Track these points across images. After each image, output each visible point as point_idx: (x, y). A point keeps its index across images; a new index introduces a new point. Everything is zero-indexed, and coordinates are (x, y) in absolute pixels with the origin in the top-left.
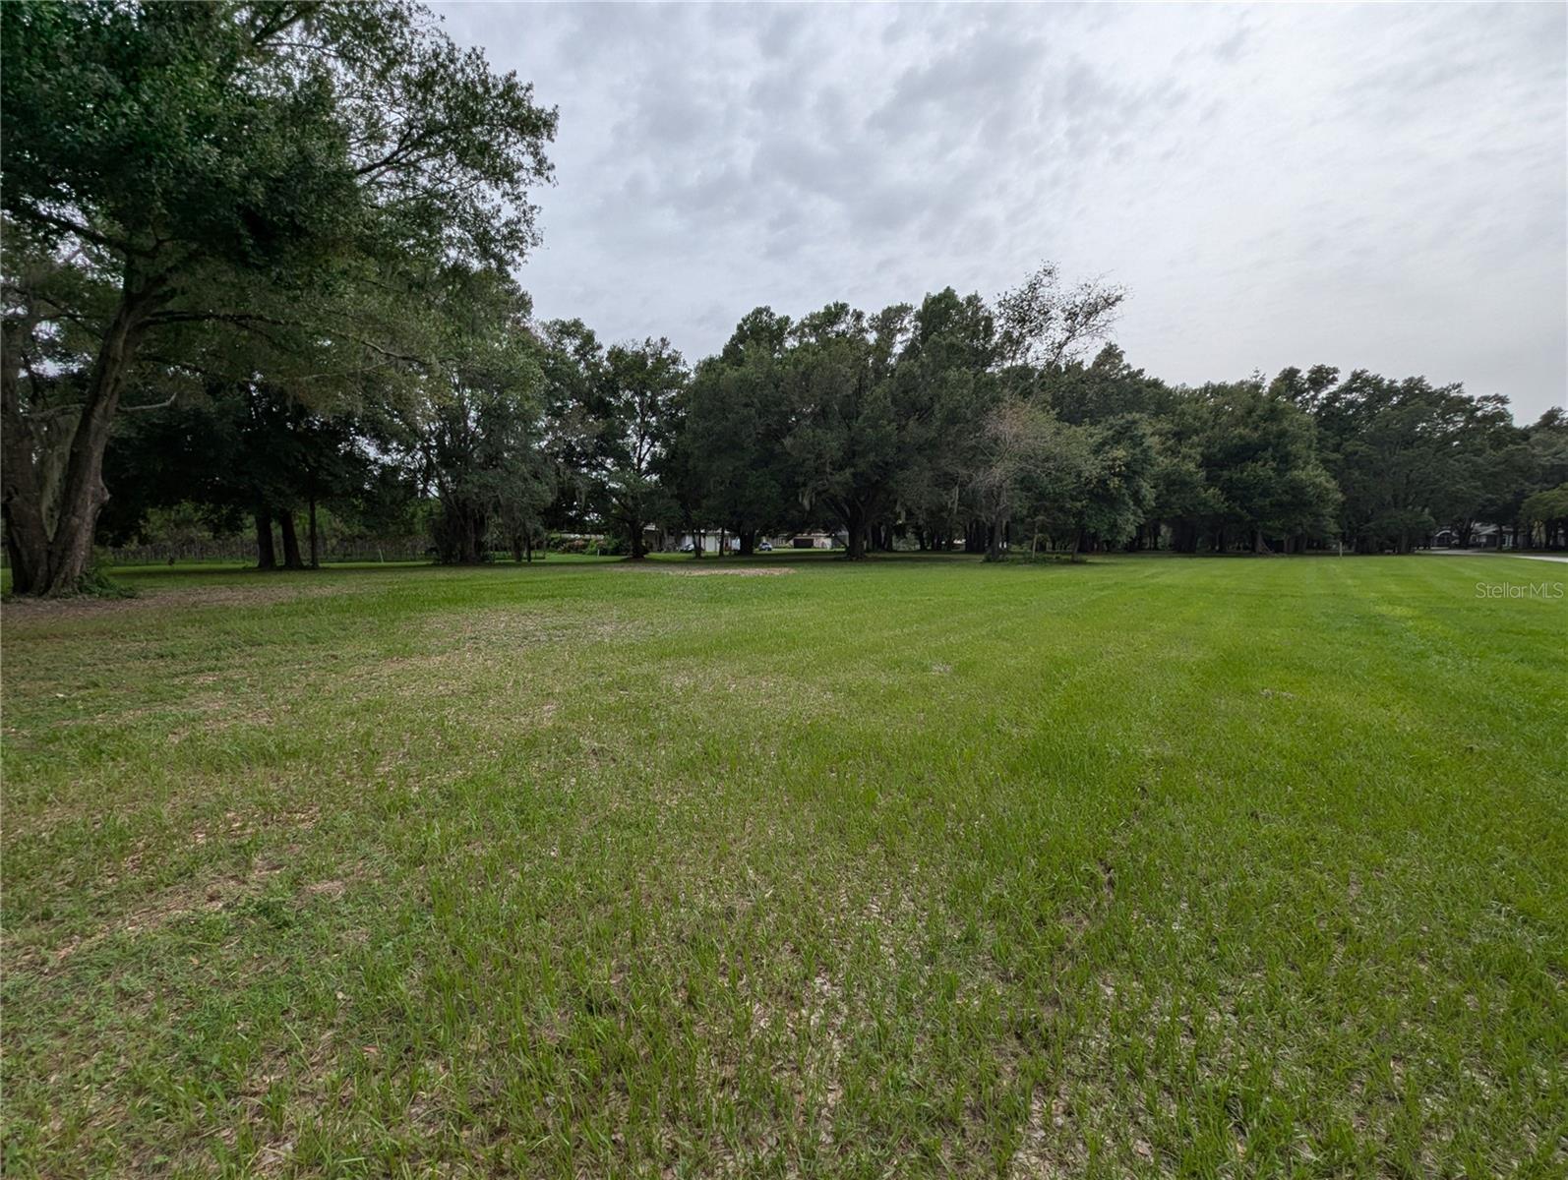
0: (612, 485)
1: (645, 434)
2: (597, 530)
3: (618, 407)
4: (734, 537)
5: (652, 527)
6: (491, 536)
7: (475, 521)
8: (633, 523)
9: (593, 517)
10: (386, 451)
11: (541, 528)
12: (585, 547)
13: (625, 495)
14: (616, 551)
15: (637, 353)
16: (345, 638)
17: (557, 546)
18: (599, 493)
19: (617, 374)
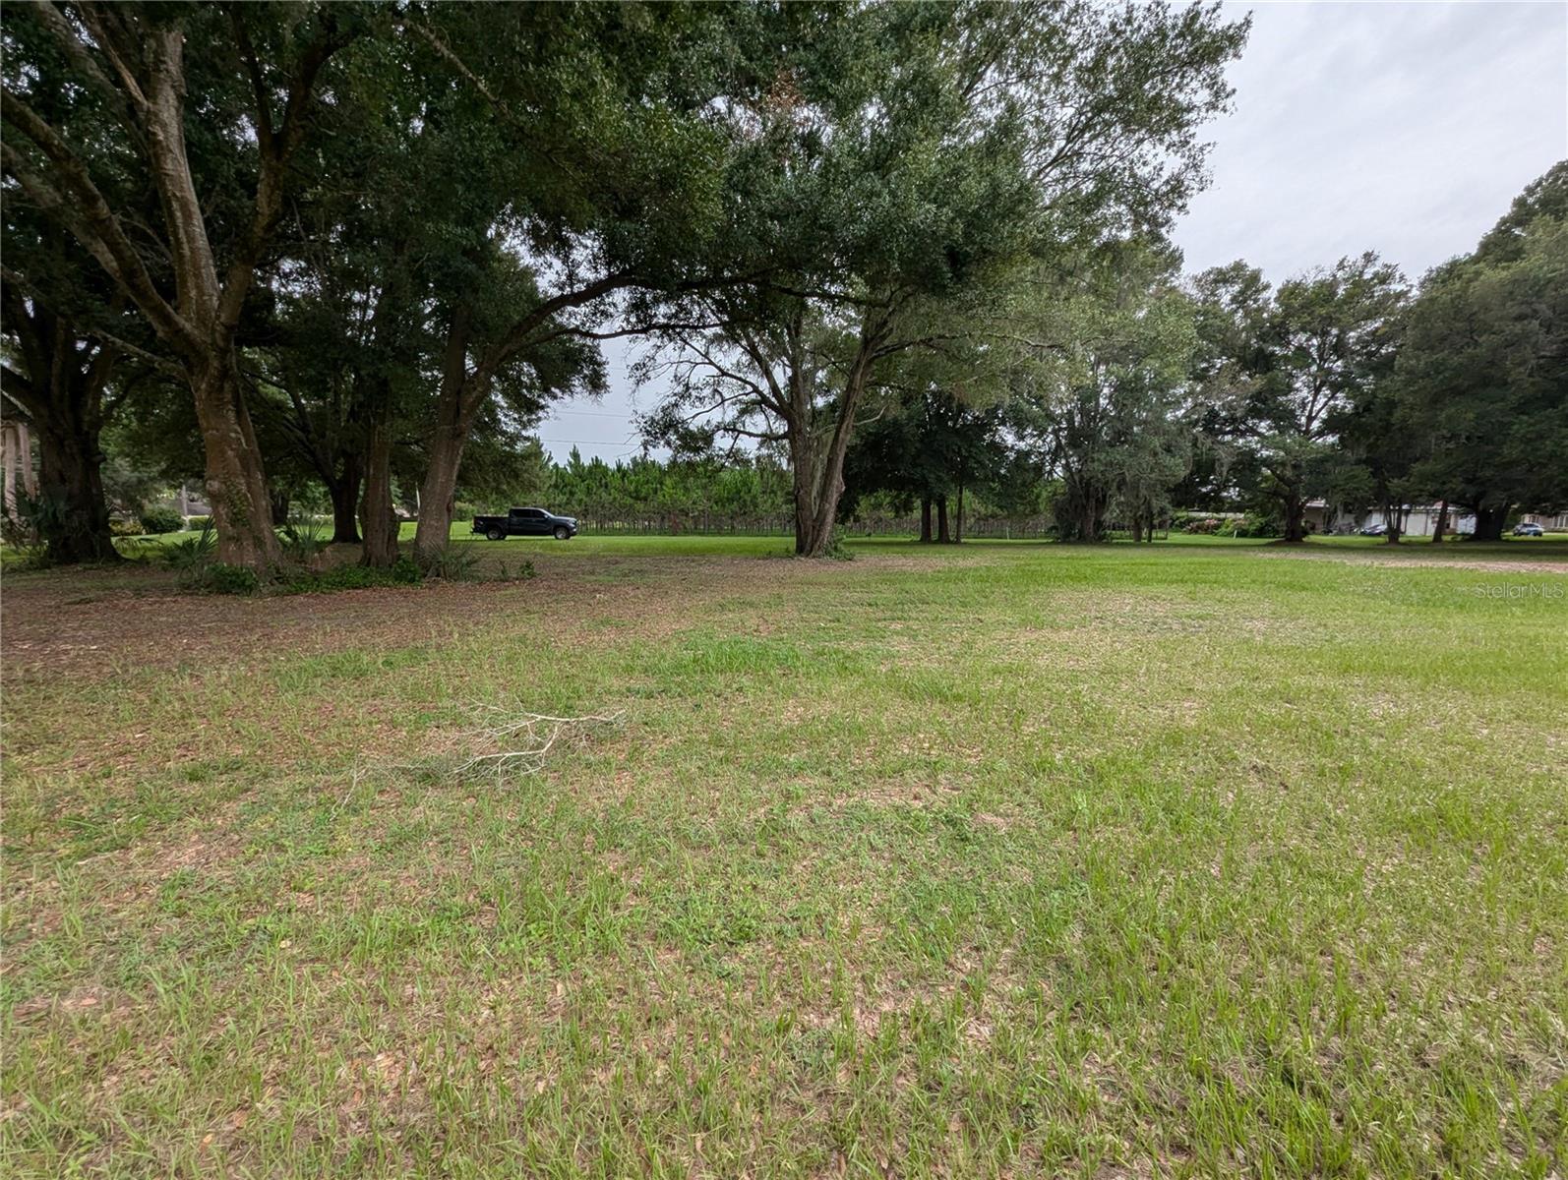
0: (1265, 453)
1: (1323, 384)
2: (1237, 508)
3: (1285, 357)
4: (1464, 515)
5: (1320, 503)
6: (1110, 516)
7: (1097, 500)
8: (1291, 499)
9: (1233, 493)
10: (1022, 438)
11: (1169, 506)
12: (1217, 527)
13: (1283, 464)
14: (1260, 533)
15: (1322, 284)
16: (986, 605)
17: (1182, 525)
18: (1247, 464)
19: (1287, 315)
